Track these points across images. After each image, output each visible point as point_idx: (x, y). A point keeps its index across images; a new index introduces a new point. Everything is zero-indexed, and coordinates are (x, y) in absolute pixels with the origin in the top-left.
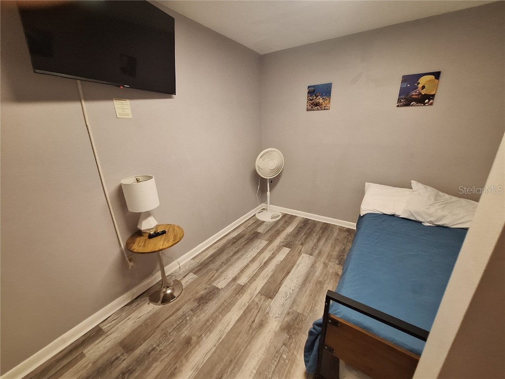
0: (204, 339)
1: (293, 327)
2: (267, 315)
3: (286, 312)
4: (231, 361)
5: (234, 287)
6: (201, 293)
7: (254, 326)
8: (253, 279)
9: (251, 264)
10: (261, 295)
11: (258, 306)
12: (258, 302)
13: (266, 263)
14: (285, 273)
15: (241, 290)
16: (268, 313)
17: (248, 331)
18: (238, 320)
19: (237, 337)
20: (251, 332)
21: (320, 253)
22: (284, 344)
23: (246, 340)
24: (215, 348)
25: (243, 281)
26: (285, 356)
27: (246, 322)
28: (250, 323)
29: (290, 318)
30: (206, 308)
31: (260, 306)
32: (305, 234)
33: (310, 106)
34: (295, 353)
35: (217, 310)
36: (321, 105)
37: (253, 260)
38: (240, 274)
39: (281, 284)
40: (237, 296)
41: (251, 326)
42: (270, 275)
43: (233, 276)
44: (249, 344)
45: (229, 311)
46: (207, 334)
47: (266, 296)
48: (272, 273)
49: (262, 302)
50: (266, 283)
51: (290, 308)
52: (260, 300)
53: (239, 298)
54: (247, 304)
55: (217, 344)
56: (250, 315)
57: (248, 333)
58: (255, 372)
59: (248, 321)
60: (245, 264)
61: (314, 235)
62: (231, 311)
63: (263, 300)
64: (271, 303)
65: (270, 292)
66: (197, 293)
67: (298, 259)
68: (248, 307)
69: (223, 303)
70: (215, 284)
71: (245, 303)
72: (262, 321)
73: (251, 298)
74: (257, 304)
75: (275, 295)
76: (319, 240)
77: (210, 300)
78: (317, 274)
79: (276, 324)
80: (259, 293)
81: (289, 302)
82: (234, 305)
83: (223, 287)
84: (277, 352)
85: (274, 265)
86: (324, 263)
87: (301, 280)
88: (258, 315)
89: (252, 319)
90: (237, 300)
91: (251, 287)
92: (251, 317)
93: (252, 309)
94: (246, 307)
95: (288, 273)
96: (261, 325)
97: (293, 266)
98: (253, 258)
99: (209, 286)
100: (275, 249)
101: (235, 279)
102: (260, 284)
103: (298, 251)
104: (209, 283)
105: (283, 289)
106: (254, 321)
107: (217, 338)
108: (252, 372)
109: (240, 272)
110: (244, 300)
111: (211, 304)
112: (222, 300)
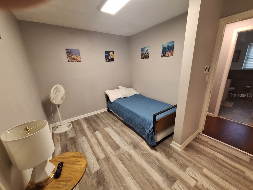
0: (127, 184)
1: (135, 146)
2: (127, 152)
3: (128, 145)
4: (142, 173)
5: (103, 162)
6: (94, 182)
7: (129, 159)
8: (104, 151)
9: (94, 149)
10: (116, 151)
11: (121, 154)
12: (119, 153)
13: (99, 142)
14: (110, 138)
15: (107, 159)
16: (126, 152)
17: (131, 162)
18: (124, 165)
19: (132, 167)
20: (131, 161)
21: (108, 124)
22: (141, 151)
23: (134, 164)
24: (133, 179)
25: (102, 156)
26: (145, 153)
27: (126, 162)
28: (127, 160)
29: (131, 145)
30: (108, 180)
31: (121, 153)
32: (94, 123)
33: (70, 59)
34: (145, 149)
35: (113, 174)
36: (77, 59)
37: (92, 147)
38: (96, 156)
39: (114, 142)
40: (110, 161)
41: (129, 160)
42: (107, 144)
43: (95, 160)
44: (137, 163)
45: (117, 168)
46: (125, 182)
47: (118, 149)
48: (106, 142)
49: (119, 152)
50: (111, 147)
51: (128, 143)
52: (118, 152)
53: (112, 161)
54: (118, 158)
55: (132, 178)
56: (124, 159)
57: (132, 162)
58: (148, 164)
59: (126, 160)
60: (91, 151)
61: (97, 120)
62: (117, 167)
63: (119, 151)
64: (122, 148)
65: (116, 147)
66: (92, 185)
67: (106, 131)
68: (119, 158)
69: (110, 170)
70: (93, 172)
71: (116, 159)
72: (129, 155)
73: (115, 155)
74: (119, 154)
75: (119, 146)
76: (101, 121)
77: (104, 177)
78: (118, 129)
79: (132, 151)
80: (114, 151)
81: (125, 143)
82: (114, 164)
83: (99, 167)
84: (143, 154)
85: (102, 140)
86: (114, 125)
87: (117, 135)
88: (125, 156)
89: (126, 159)
90: (112, 162)
91: (108, 153)
92: (125, 159)
93: (121, 157)
94: (119, 159)
95: (111, 137)
96: (130, 156)
97: (109, 134)
98: (90, 146)
99: (92, 176)
100: (92, 135)
101: (98, 159)
102: (109, 149)
103: (102, 129)
104: (89, 175)
105: (118, 142)
106: (127, 158)
107: (129, 177)
108: (148, 166)
109: (95, 155)
110: (114, 159)
111: (107, 177)
112: (108, 170)
